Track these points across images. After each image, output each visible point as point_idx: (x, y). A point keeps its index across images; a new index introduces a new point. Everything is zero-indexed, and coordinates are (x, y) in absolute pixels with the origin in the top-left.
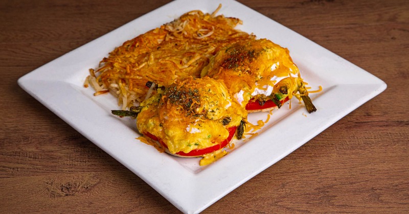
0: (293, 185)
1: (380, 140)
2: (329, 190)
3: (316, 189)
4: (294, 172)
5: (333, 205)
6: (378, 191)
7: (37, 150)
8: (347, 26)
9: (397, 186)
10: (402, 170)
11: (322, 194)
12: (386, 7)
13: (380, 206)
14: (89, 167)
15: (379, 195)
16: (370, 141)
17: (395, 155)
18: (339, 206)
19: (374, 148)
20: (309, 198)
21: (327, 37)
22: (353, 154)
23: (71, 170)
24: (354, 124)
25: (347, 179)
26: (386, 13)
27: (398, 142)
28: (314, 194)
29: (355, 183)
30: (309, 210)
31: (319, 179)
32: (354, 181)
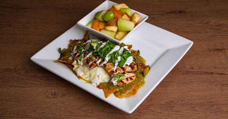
0: (155, 100)
1: (196, 80)
2: (171, 103)
3: (166, 102)
4: (156, 93)
5: (173, 111)
6: (194, 105)
7: (43, 76)
8: (186, 25)
9: (202, 103)
10: (205, 96)
11: (168, 105)
12: (205, 17)
13: (194, 112)
14: (65, 85)
15: (194, 107)
16: (192, 81)
17: (203, 88)
18: (175, 111)
19: (193, 84)
20: (162, 106)
21: (177, 30)
22: (184, 86)
23: (57, 86)
24: (185, 72)
25: (180, 98)
26: (204, 20)
27: (205, 82)
28: (164, 105)
29: (183, 101)
30: (161, 112)
31: (167, 97)
32: (183, 100)
